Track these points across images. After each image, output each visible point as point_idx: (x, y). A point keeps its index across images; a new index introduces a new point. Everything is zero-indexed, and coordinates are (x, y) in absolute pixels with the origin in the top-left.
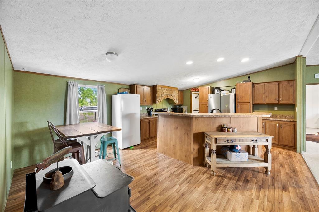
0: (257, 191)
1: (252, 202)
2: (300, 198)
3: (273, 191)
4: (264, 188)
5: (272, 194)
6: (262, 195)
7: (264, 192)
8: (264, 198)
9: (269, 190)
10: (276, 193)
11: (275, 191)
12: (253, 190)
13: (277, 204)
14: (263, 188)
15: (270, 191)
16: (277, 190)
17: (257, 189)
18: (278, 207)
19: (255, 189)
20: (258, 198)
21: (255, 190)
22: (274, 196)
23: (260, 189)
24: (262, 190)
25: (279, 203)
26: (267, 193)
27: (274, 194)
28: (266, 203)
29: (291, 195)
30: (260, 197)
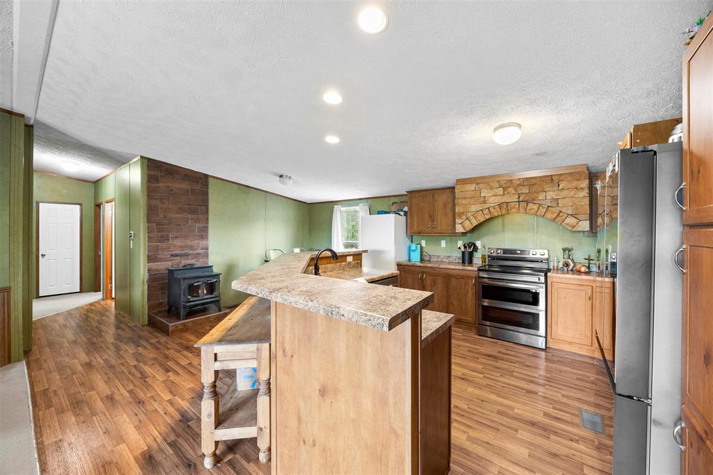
0: (183, 410)
1: (171, 392)
2: (110, 464)
3: (162, 432)
4: (180, 423)
5: (159, 425)
6: (171, 409)
7: (172, 417)
8: (164, 409)
9: (170, 428)
10: (156, 433)
11: (160, 434)
12: (188, 405)
13: (142, 417)
14: (180, 421)
15: (167, 428)
16: (158, 441)
17: (186, 411)
18: (139, 415)
19: (189, 409)
20: (170, 402)
21: (186, 408)
22: (154, 425)
23: (182, 416)
24: (178, 417)
25: (140, 421)
26: (168, 420)
27: (158, 428)
28: (156, 405)
29: (129, 453)
30: (169, 405)
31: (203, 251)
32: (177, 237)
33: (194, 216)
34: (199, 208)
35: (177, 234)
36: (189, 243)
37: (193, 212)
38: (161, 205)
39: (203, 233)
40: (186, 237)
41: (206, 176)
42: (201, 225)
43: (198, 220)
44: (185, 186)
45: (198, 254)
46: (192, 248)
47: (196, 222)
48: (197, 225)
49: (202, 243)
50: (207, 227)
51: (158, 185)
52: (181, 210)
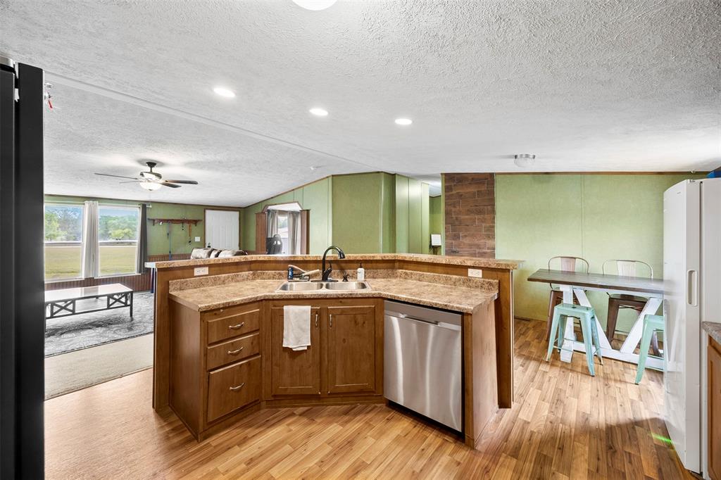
31: (489, 251)
32: (466, 236)
33: (481, 217)
34: (485, 207)
35: (466, 234)
36: (476, 242)
37: (480, 212)
38: (453, 209)
39: (490, 233)
40: (473, 236)
41: (492, 175)
42: (488, 225)
43: (483, 221)
44: (473, 189)
45: (485, 253)
46: (478, 246)
47: (483, 222)
48: (484, 225)
49: (489, 243)
50: (494, 227)
51: (451, 193)
52: (469, 212)
